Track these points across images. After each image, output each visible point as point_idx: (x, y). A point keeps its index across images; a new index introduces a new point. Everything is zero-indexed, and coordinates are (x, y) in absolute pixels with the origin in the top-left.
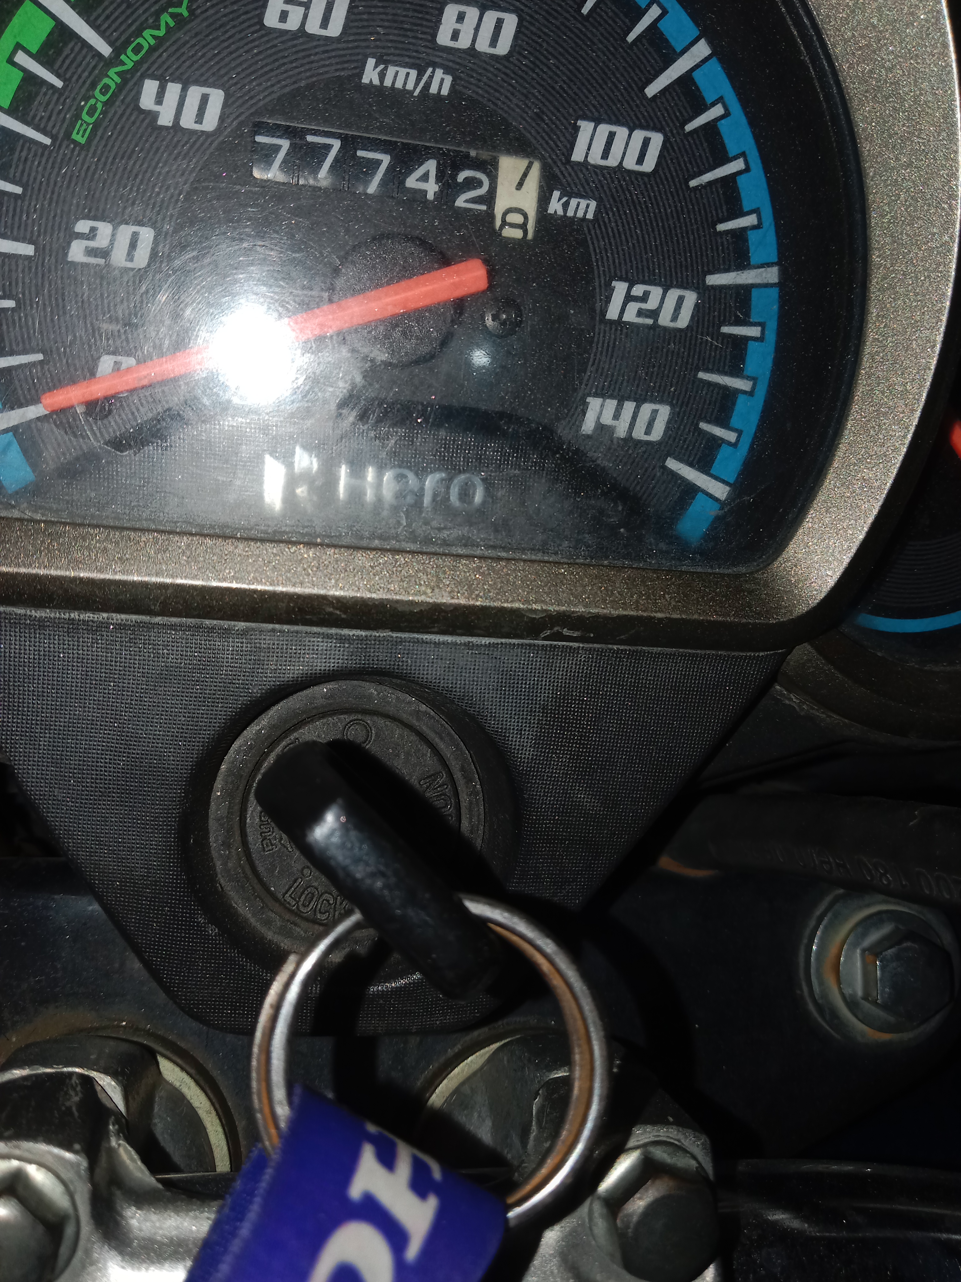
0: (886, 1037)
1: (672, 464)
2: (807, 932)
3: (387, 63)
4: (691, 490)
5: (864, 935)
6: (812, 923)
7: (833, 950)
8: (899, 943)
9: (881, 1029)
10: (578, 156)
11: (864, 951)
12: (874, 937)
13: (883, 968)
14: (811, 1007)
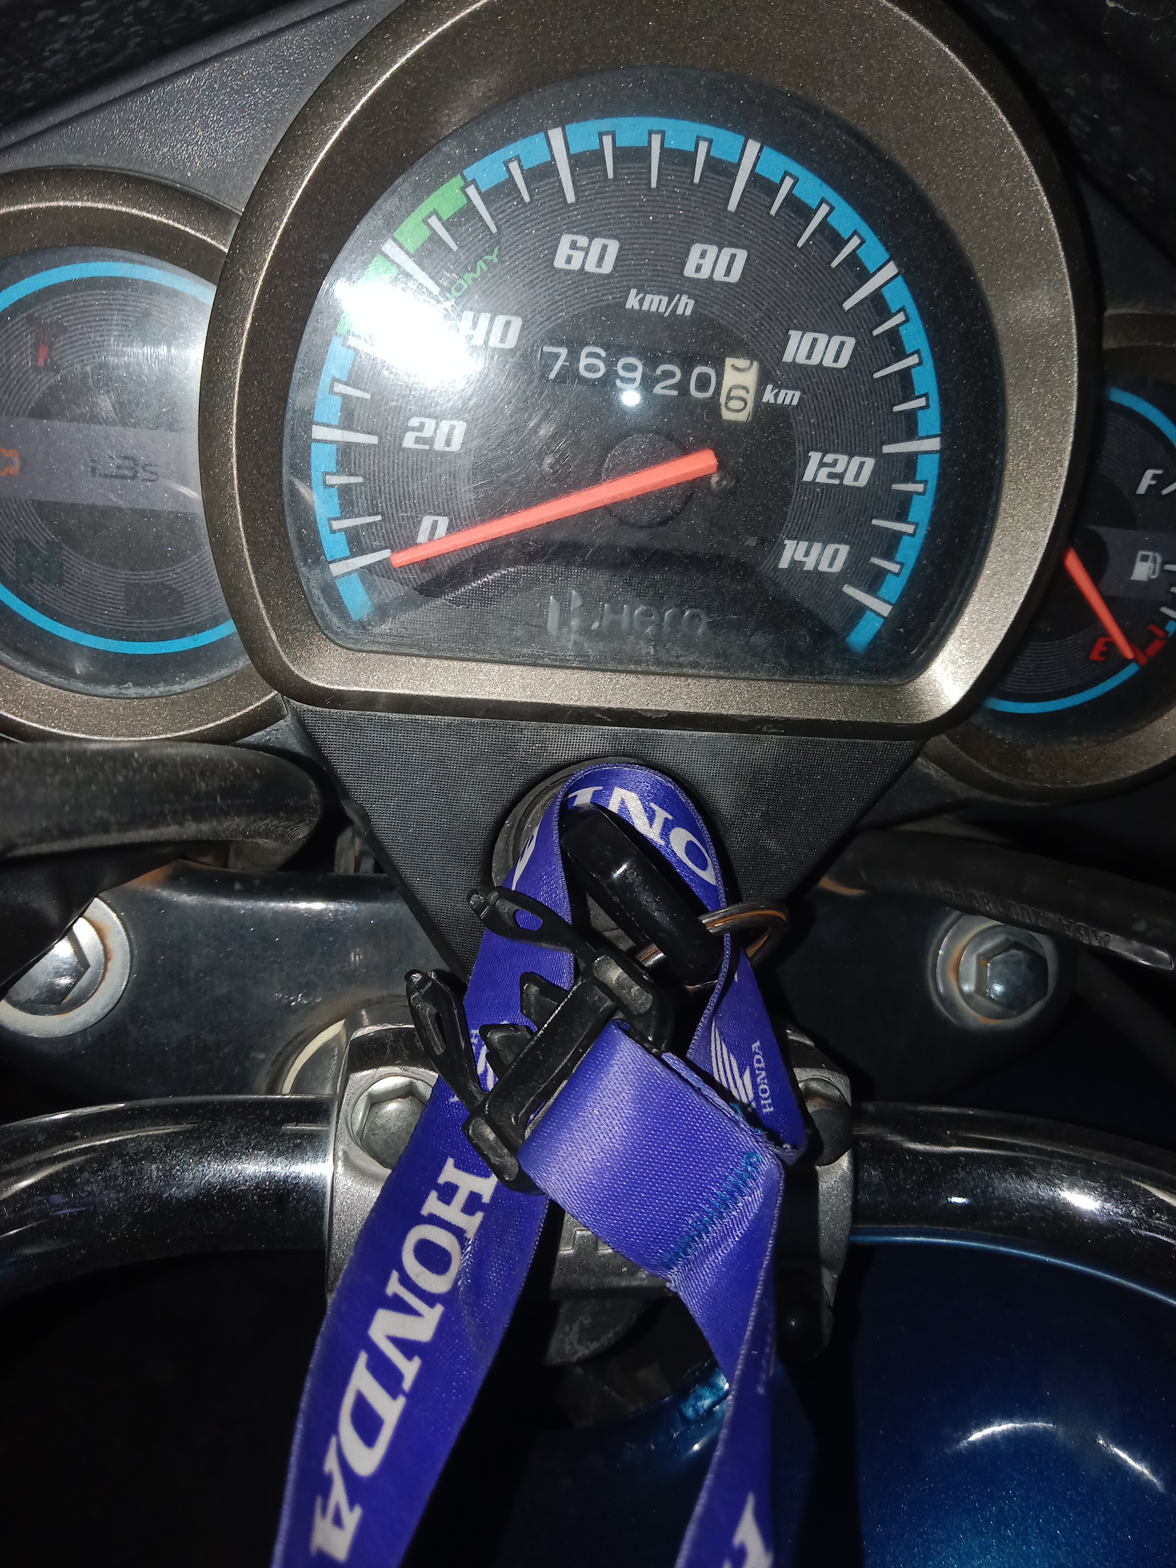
0: (993, 1023)
1: (848, 590)
2: (935, 941)
3: (646, 293)
4: (861, 610)
5: (981, 944)
6: (940, 933)
7: (955, 954)
8: (1006, 950)
9: (990, 1016)
10: (788, 358)
11: (979, 956)
12: (988, 945)
13: (992, 969)
14: (935, 998)
